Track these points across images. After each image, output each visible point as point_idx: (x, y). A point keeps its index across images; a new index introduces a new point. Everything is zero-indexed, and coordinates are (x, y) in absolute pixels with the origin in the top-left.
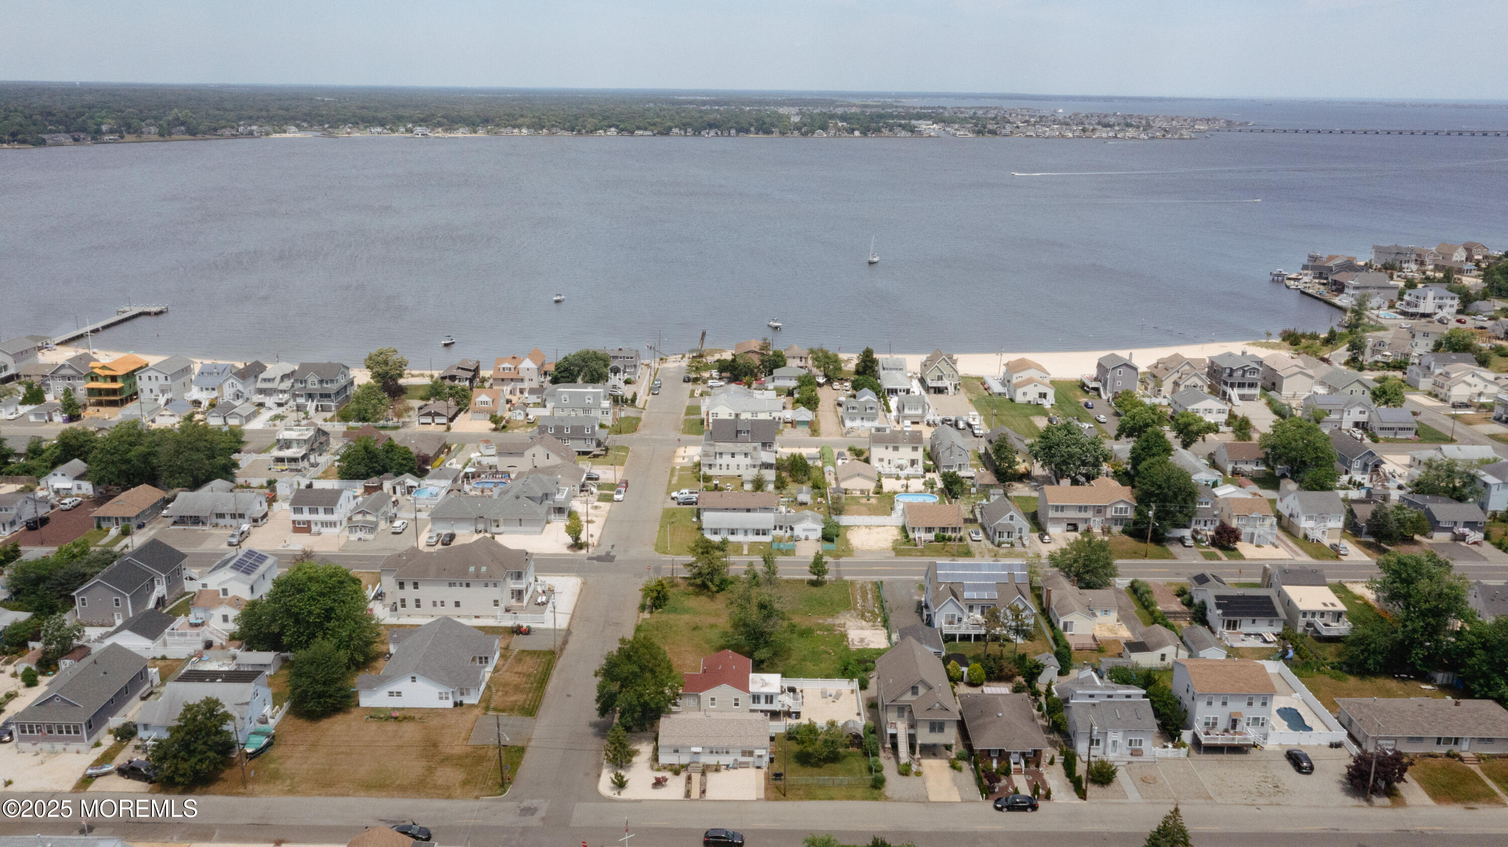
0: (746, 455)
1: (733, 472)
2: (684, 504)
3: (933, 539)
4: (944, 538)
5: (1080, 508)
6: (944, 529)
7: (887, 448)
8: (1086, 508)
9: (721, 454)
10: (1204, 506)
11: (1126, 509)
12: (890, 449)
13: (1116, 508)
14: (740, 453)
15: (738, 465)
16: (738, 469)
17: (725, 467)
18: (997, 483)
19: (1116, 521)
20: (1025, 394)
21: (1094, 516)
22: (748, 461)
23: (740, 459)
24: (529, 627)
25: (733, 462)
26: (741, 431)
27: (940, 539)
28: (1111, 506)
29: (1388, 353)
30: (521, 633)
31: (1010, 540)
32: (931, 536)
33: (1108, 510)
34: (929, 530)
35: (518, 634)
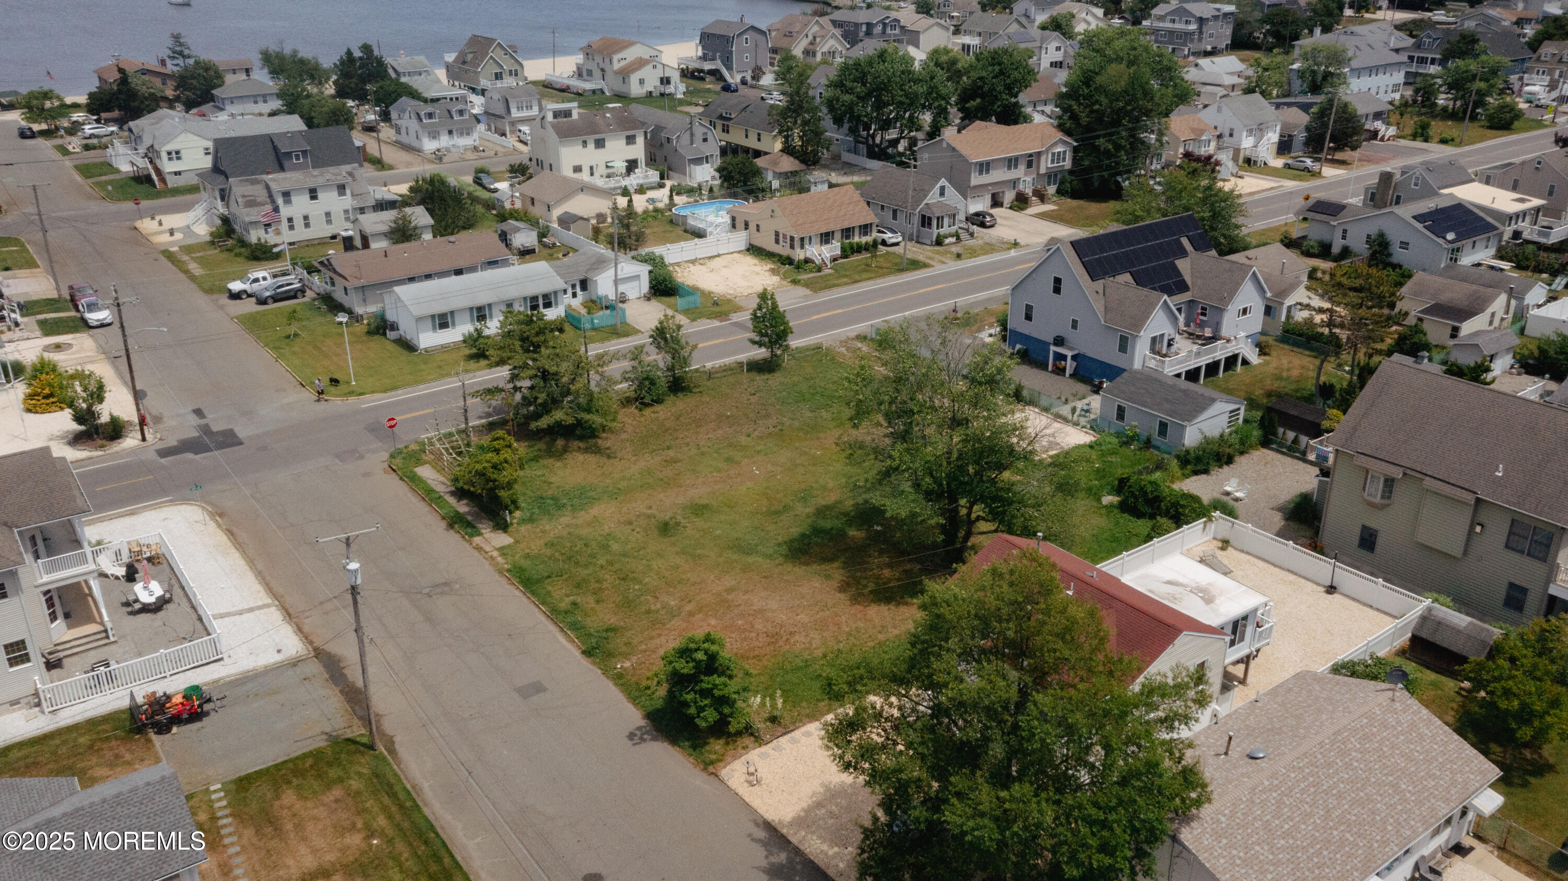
0: (341, 189)
1: (320, 230)
2: (276, 299)
3: (839, 252)
4: (859, 249)
5: (1007, 164)
7: (585, 143)
8: (1016, 161)
9: (286, 195)
11: (1065, 152)
12: (591, 146)
13: (1053, 154)
14: (326, 187)
15: (328, 214)
16: (329, 222)
17: (299, 222)
18: (803, 167)
19: (1051, 176)
20: (642, 82)
21: (1026, 174)
22: (347, 202)
23: (330, 200)
24: (193, 692)
25: (316, 209)
26: (289, 154)
27: (849, 251)
28: (1047, 151)
29: (955, 14)
30: (177, 720)
31: (952, 229)
32: (834, 248)
33: (1043, 158)
34: (826, 238)
35: (163, 729)
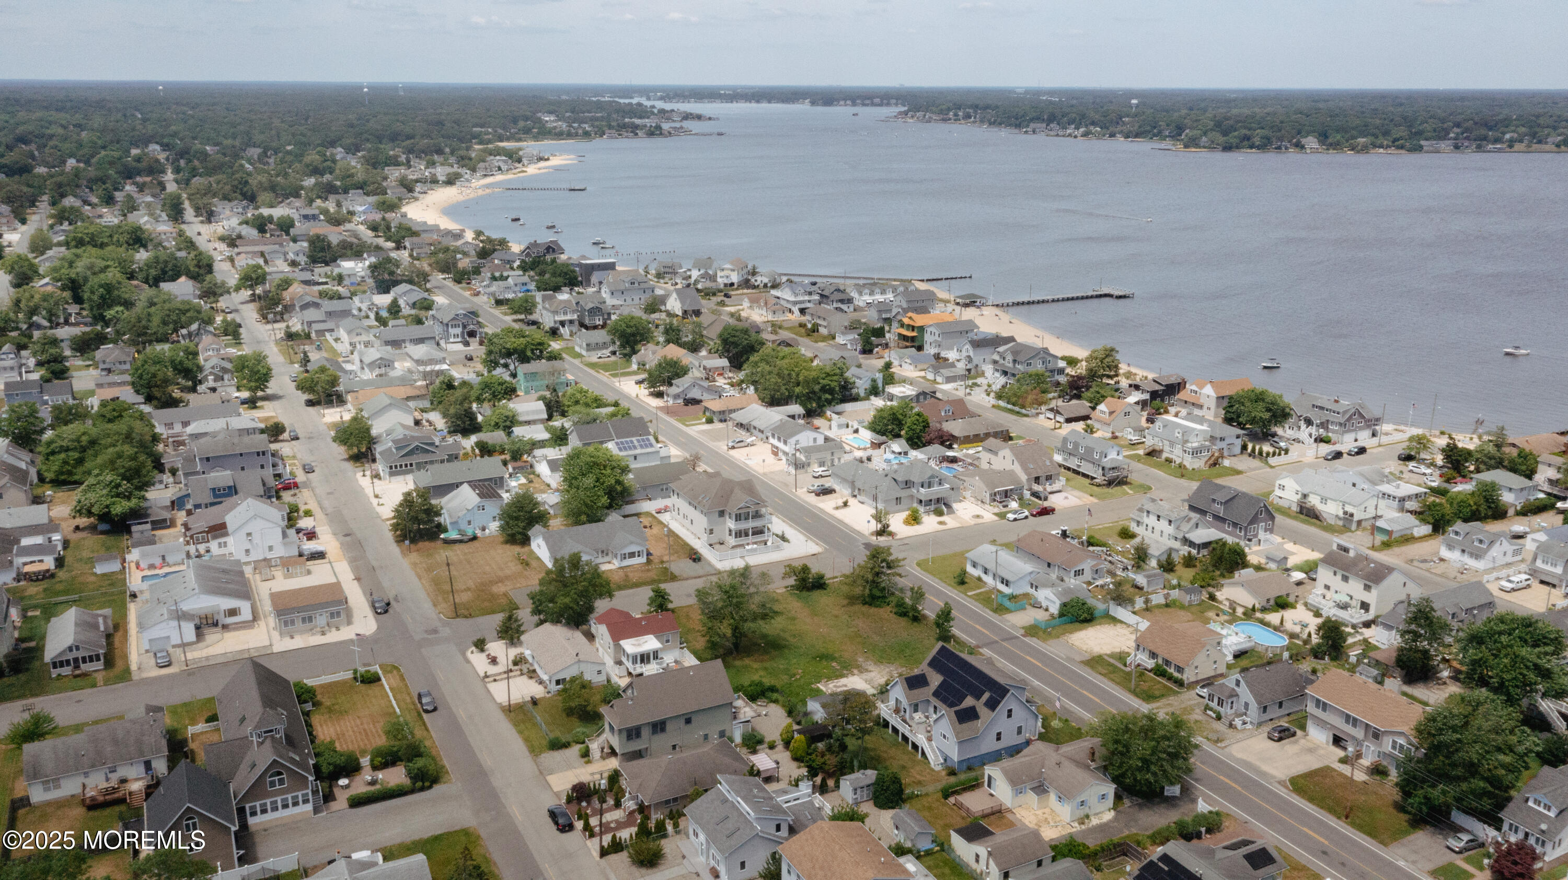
5: (1348, 718)
6: (1167, 663)
7: (1335, 574)
8: (1355, 722)
9: (1148, 512)
10: (1541, 809)
12: (1339, 577)
13: (1395, 742)
15: (1162, 532)
17: (1150, 529)
21: (1366, 739)
23: (1164, 525)
25: (1158, 526)
31: (1219, 708)
34: (1153, 655)
